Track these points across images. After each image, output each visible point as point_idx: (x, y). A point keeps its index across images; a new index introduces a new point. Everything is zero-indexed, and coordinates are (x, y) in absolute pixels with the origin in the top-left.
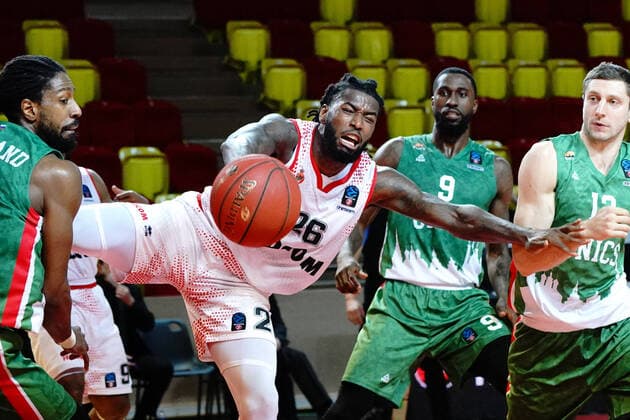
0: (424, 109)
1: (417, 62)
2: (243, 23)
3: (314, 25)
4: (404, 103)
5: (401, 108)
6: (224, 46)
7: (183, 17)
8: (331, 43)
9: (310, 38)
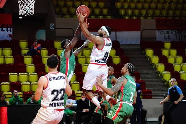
0: (181, 65)
1: (181, 56)
2: (149, 49)
3: (162, 49)
4: (177, 64)
5: (177, 65)
6: (145, 53)
7: (138, 48)
8: (165, 53)
9: (161, 52)
